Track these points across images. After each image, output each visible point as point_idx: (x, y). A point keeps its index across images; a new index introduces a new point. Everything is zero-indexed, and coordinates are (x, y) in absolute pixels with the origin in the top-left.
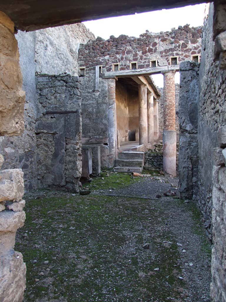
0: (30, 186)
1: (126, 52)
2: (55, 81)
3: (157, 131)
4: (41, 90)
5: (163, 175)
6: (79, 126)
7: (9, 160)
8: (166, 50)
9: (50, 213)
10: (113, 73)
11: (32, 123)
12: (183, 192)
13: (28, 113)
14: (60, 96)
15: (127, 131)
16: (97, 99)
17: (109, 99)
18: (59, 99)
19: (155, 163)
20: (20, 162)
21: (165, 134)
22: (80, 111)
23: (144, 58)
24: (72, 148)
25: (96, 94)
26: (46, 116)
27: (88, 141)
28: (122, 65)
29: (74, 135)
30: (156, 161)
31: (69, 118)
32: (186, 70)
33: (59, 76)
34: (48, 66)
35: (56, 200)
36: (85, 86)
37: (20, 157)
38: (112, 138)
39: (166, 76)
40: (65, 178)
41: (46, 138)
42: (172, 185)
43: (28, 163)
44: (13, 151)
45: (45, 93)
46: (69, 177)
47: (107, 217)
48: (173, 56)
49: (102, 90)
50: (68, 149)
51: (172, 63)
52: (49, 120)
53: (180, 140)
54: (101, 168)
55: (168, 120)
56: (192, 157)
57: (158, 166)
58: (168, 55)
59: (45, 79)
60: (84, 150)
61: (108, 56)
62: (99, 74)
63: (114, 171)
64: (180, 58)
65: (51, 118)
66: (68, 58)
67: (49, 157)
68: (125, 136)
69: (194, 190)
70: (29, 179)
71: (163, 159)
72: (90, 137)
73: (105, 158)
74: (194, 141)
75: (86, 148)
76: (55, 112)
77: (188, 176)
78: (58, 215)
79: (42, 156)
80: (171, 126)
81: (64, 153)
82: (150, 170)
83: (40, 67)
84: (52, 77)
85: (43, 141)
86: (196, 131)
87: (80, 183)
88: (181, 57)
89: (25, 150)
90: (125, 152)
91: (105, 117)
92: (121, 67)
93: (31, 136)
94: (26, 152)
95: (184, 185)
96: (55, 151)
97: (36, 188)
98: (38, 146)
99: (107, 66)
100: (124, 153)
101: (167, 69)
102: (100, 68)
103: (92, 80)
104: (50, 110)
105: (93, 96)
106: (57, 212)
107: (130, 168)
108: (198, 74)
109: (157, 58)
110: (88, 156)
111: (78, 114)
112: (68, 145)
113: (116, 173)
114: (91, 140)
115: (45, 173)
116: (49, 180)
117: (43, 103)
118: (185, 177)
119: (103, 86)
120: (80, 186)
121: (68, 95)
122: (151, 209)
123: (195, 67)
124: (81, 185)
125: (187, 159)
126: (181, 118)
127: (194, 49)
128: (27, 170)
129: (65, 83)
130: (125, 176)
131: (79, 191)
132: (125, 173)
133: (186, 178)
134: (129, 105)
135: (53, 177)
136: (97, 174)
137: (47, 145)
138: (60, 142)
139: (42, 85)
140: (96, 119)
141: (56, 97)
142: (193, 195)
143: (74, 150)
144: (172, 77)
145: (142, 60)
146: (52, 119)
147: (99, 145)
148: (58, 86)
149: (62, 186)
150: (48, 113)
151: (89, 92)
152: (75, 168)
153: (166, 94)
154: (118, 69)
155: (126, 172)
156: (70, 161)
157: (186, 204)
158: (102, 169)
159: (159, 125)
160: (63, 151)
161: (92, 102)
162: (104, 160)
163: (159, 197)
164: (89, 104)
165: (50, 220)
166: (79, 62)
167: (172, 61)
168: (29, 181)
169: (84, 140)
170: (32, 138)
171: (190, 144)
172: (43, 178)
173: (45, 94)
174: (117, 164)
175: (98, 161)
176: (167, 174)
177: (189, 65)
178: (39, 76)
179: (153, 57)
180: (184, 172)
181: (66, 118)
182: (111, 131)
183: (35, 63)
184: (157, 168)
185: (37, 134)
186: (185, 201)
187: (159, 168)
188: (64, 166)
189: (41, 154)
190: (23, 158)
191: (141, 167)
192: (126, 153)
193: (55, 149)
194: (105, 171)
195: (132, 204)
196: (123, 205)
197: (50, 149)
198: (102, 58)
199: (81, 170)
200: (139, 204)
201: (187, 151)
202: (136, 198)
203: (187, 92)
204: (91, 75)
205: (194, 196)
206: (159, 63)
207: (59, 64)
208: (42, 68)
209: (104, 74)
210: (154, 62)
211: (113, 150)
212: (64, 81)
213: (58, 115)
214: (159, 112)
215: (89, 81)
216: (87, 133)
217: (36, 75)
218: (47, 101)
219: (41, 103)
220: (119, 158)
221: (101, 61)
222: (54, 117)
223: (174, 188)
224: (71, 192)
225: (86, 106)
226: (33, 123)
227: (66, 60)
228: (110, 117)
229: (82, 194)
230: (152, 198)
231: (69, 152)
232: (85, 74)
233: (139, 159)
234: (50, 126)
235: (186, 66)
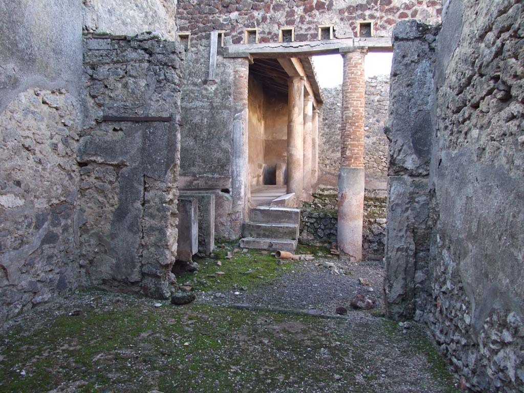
0: (60, 281)
1: (272, 6)
2: (126, 50)
3: (315, 167)
4: (93, 68)
5: (338, 256)
6: (175, 150)
7: (8, 224)
8: (351, 6)
9: (99, 360)
10: (245, 47)
11: (70, 141)
12: (394, 303)
13: (62, 117)
14: (135, 83)
15: (260, 166)
16: (212, 98)
17: (234, 99)
18: (133, 90)
19: (320, 232)
20: (37, 227)
21: (344, 175)
22: (178, 118)
23: (307, 20)
24: (157, 200)
25: (209, 88)
26: (103, 126)
27: (191, 182)
28: (263, 32)
29: (162, 171)
30: (323, 227)
31: (153, 133)
32: (407, 40)
33: (135, 38)
34: (114, 18)
35: (118, 319)
36: (187, 71)
37: (37, 217)
38: (239, 178)
39: (348, 58)
40: (140, 264)
41: (101, 176)
42: (362, 281)
43: (58, 230)
44: (21, 202)
45: (104, 76)
46: (148, 263)
47: (236, 373)
48: (364, 19)
49: (222, 82)
50: (149, 202)
51: (362, 35)
52: (108, 134)
53: (392, 189)
54: (215, 239)
55: (349, 147)
56: (416, 228)
57: (325, 238)
58: (354, 18)
59: (104, 44)
60: (184, 203)
61: (236, 13)
62: (218, 48)
63: (242, 246)
64: (376, 24)
65: (115, 130)
66: (156, 9)
67: (106, 218)
68: (256, 174)
69: (417, 300)
70: (59, 267)
71: (337, 223)
72: (194, 175)
73: (224, 219)
74: (422, 193)
75: (187, 199)
76: (123, 117)
77: (406, 268)
78: (119, 366)
79: (90, 215)
80: (356, 158)
81: (139, 210)
82: (312, 246)
83: (95, 18)
84: (119, 40)
85: (95, 181)
86: (427, 170)
87: (173, 276)
88: (379, 22)
89: (50, 201)
90: (262, 208)
91: (226, 136)
92: (262, 35)
93: (68, 168)
94: (52, 205)
95: (398, 288)
96: (121, 205)
97: (76, 285)
98: (82, 191)
99: (234, 34)
100: (260, 210)
101: (352, 45)
102: (220, 35)
103: (202, 60)
104: (112, 113)
105: (204, 92)
106: (117, 357)
107: (274, 241)
108: (432, 49)
109: (334, 21)
110: (191, 216)
111: (174, 124)
112: (149, 191)
113: (245, 250)
114: (196, 182)
115: (97, 253)
116: (106, 268)
117: (97, 97)
118: (401, 269)
119: (223, 73)
120: (172, 283)
121: (153, 81)
122: (334, 345)
123: (426, 34)
124: (175, 281)
125: (406, 231)
126: (396, 142)
127: (404, 9)
128: (54, 247)
129: (147, 56)
130: (262, 257)
131: (169, 294)
132: (263, 252)
133: (403, 273)
134: (265, 118)
135: (114, 261)
136: (208, 254)
137: (103, 191)
138: (132, 186)
139: (96, 56)
140: (208, 139)
141: (125, 86)
142: (416, 310)
143: (162, 203)
144: (360, 61)
145: (302, 23)
146: (116, 133)
147: (211, 193)
148: (132, 60)
149: (133, 283)
150: (106, 119)
151: (195, 84)
152: (162, 244)
153: (348, 95)
154: (255, 41)
155: (265, 250)
156: (152, 229)
157: (405, 331)
158: (217, 241)
159: (319, 157)
160: (138, 204)
161: (200, 104)
162: (222, 224)
163: (341, 311)
164: (194, 108)
165: (96, 387)
166: (178, 22)
167: (360, 31)
168: (57, 270)
169: (182, 181)
170: (70, 174)
171: (412, 200)
172: (91, 263)
173: (102, 77)
174: (246, 232)
175: (209, 226)
176: (346, 254)
177: (414, 28)
178: (90, 36)
179: (325, 20)
180: (398, 260)
181: (146, 133)
182: (236, 165)
183: (84, 7)
184: (325, 242)
185: (81, 164)
186: (401, 324)
187: (330, 243)
188: (138, 239)
189: (88, 209)
190: (44, 220)
191: (294, 239)
192: (265, 210)
193: (120, 200)
194: (224, 247)
195: (289, 333)
196: (269, 334)
197: (110, 198)
198: (224, 17)
199: (175, 248)
200: (304, 332)
201: (406, 214)
202: (293, 313)
203: (408, 85)
204: (201, 48)
205: (418, 312)
206: (336, 33)
207: (138, 18)
208: (100, 20)
209: (227, 49)
210: (326, 31)
211: (239, 202)
212: (145, 50)
213: (129, 124)
214: (319, 132)
215: (197, 61)
216: (189, 166)
217: (83, 34)
218: (107, 92)
219: (94, 97)
220: (250, 219)
221: (222, 22)
222: (121, 130)
223: (365, 287)
224: (152, 298)
225: (188, 112)
226: (72, 141)
227: (151, 13)
228: (235, 136)
229: (176, 302)
230: (328, 314)
231: (150, 207)
232: (189, 48)
233: (290, 223)
234: (111, 148)
235: (408, 29)
